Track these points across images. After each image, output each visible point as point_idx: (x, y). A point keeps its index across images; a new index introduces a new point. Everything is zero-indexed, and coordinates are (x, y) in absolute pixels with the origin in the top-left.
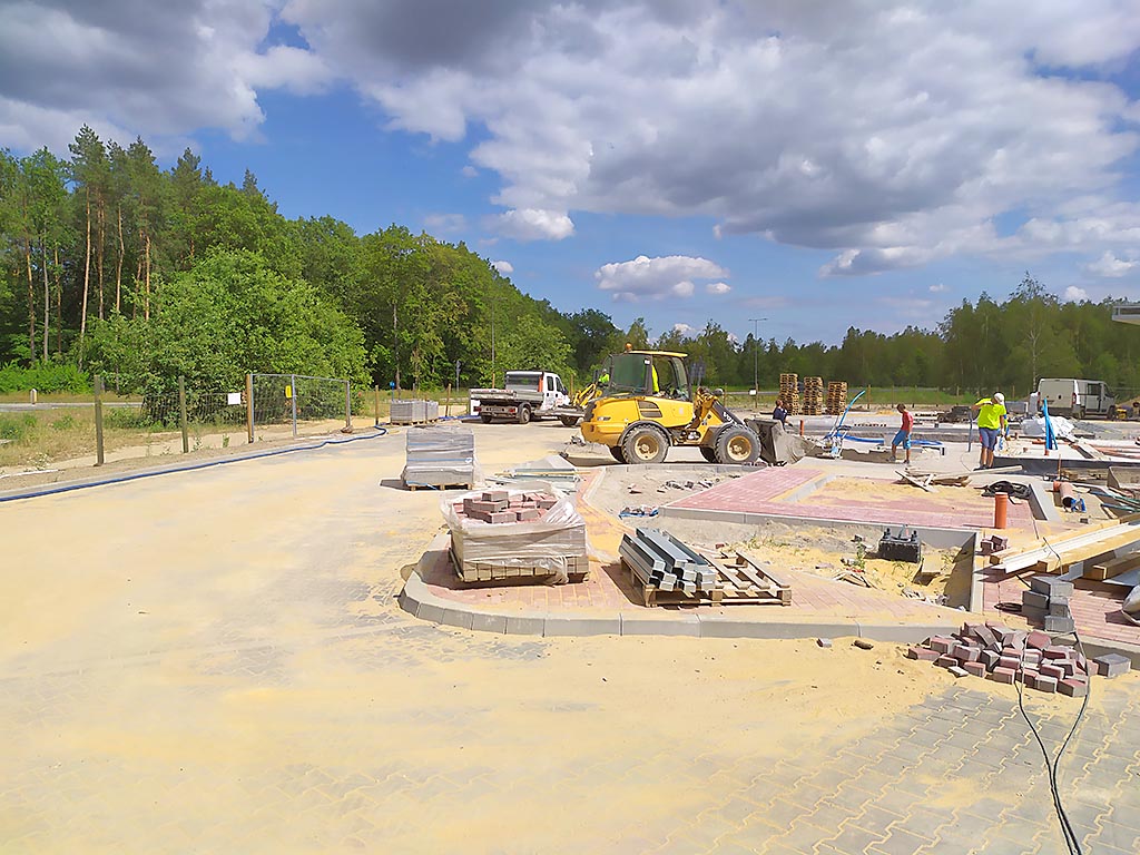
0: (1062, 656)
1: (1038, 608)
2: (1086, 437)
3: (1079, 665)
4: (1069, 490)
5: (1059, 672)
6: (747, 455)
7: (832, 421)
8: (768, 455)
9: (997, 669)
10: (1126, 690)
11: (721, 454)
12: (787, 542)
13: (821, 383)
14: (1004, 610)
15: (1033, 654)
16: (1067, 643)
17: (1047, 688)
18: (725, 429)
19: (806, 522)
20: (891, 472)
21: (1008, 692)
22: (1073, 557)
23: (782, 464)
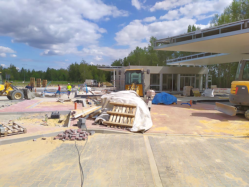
0: (83, 133)
1: (80, 125)
2: (93, 90)
3: (86, 134)
4: (89, 101)
5: (82, 136)
6: (20, 98)
7: (43, 89)
8: (26, 97)
9: (71, 138)
10: (94, 137)
11: (13, 97)
12: (29, 118)
13: (41, 80)
14: (74, 126)
15: (78, 133)
16: (84, 130)
17: (80, 140)
18: (14, 91)
19: (34, 112)
20: (55, 99)
21: (73, 142)
22: (87, 114)
23: (30, 99)
